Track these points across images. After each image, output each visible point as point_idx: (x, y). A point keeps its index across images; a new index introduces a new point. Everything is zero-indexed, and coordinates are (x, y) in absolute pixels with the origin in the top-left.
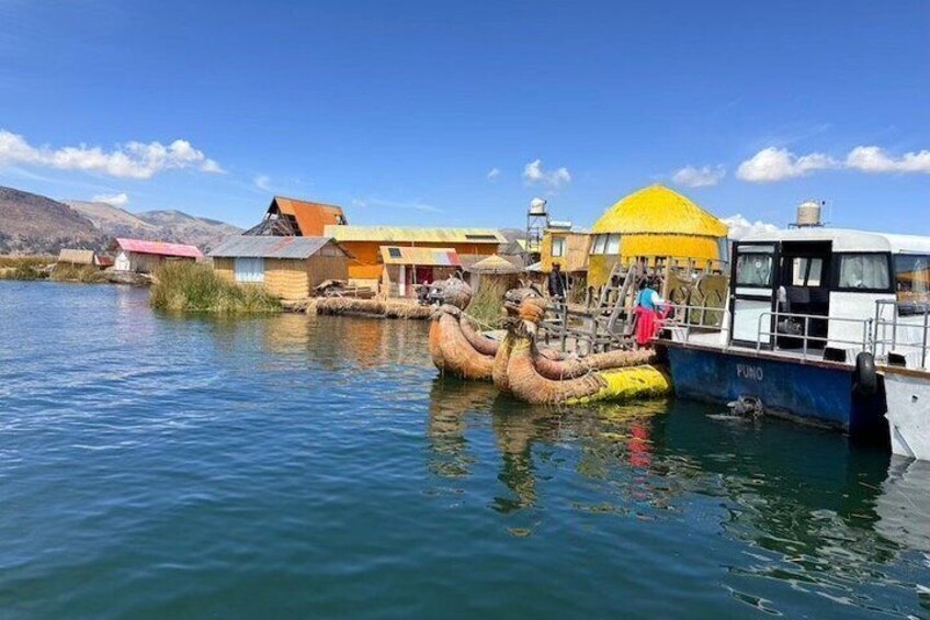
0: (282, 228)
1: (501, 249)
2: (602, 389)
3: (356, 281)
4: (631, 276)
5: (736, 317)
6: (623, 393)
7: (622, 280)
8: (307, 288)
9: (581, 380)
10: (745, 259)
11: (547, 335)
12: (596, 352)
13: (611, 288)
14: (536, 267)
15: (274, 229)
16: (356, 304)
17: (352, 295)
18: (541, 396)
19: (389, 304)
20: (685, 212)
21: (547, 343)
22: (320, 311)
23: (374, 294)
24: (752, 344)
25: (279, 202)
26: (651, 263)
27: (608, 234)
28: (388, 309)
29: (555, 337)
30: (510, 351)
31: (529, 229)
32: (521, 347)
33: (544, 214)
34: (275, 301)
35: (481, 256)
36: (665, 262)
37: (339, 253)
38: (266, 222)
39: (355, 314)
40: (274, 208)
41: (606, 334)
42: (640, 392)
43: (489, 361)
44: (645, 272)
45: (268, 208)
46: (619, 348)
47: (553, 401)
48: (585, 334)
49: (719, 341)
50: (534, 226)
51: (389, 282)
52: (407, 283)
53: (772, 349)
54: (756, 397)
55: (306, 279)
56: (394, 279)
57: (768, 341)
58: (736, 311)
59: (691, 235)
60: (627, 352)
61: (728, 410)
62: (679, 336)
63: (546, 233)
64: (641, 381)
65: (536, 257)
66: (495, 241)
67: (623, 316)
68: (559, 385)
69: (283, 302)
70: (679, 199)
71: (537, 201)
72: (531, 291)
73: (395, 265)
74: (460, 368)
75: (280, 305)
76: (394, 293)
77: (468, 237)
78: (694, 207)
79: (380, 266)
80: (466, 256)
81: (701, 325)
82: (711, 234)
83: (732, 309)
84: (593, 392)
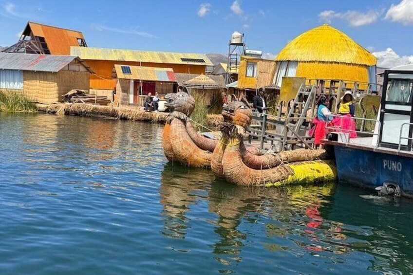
0: (33, 47)
1: (208, 70)
2: (290, 177)
3: (95, 91)
4: (312, 94)
5: (384, 126)
6: (305, 180)
7: (306, 97)
8: (57, 95)
9: (275, 169)
10: (393, 83)
11: (250, 136)
12: (286, 149)
13: (298, 103)
14: (234, 85)
15: (27, 48)
16: (96, 109)
17: (93, 102)
18: (246, 181)
19: (121, 109)
20: (346, 46)
21: (250, 142)
22: (67, 113)
23: (110, 102)
24: (395, 146)
25: (31, 26)
26: (327, 84)
27: (289, 61)
28: (120, 113)
29: (256, 138)
30: (224, 147)
31: (230, 55)
32: (233, 144)
33: (241, 44)
34: (32, 105)
35: (193, 75)
36: (337, 85)
37: (82, 69)
38: (21, 42)
39: (94, 115)
40: (28, 31)
41: (293, 136)
42: (317, 179)
43: (207, 155)
44: (322, 92)
45: (23, 31)
46: (302, 147)
47: (255, 184)
48: (278, 136)
49: (372, 143)
50: (234, 53)
51: (121, 93)
52: (135, 94)
53: (410, 150)
54: (396, 183)
55: (57, 88)
56: (125, 90)
57: (407, 144)
58: (384, 122)
59: (349, 64)
60: (308, 150)
61: (375, 193)
62: (343, 139)
63: (242, 59)
64: (318, 171)
65: (235, 77)
66: (204, 64)
67: (305, 123)
68: (260, 173)
69: (38, 105)
70: (342, 36)
71: (236, 34)
72: (242, 104)
73: (125, 79)
74: (185, 159)
75: (35, 108)
76: (125, 101)
77: (183, 60)
78: (353, 43)
79: (114, 80)
80: (181, 74)
81: (361, 132)
82: (365, 64)
83: (382, 120)
84: (284, 178)
